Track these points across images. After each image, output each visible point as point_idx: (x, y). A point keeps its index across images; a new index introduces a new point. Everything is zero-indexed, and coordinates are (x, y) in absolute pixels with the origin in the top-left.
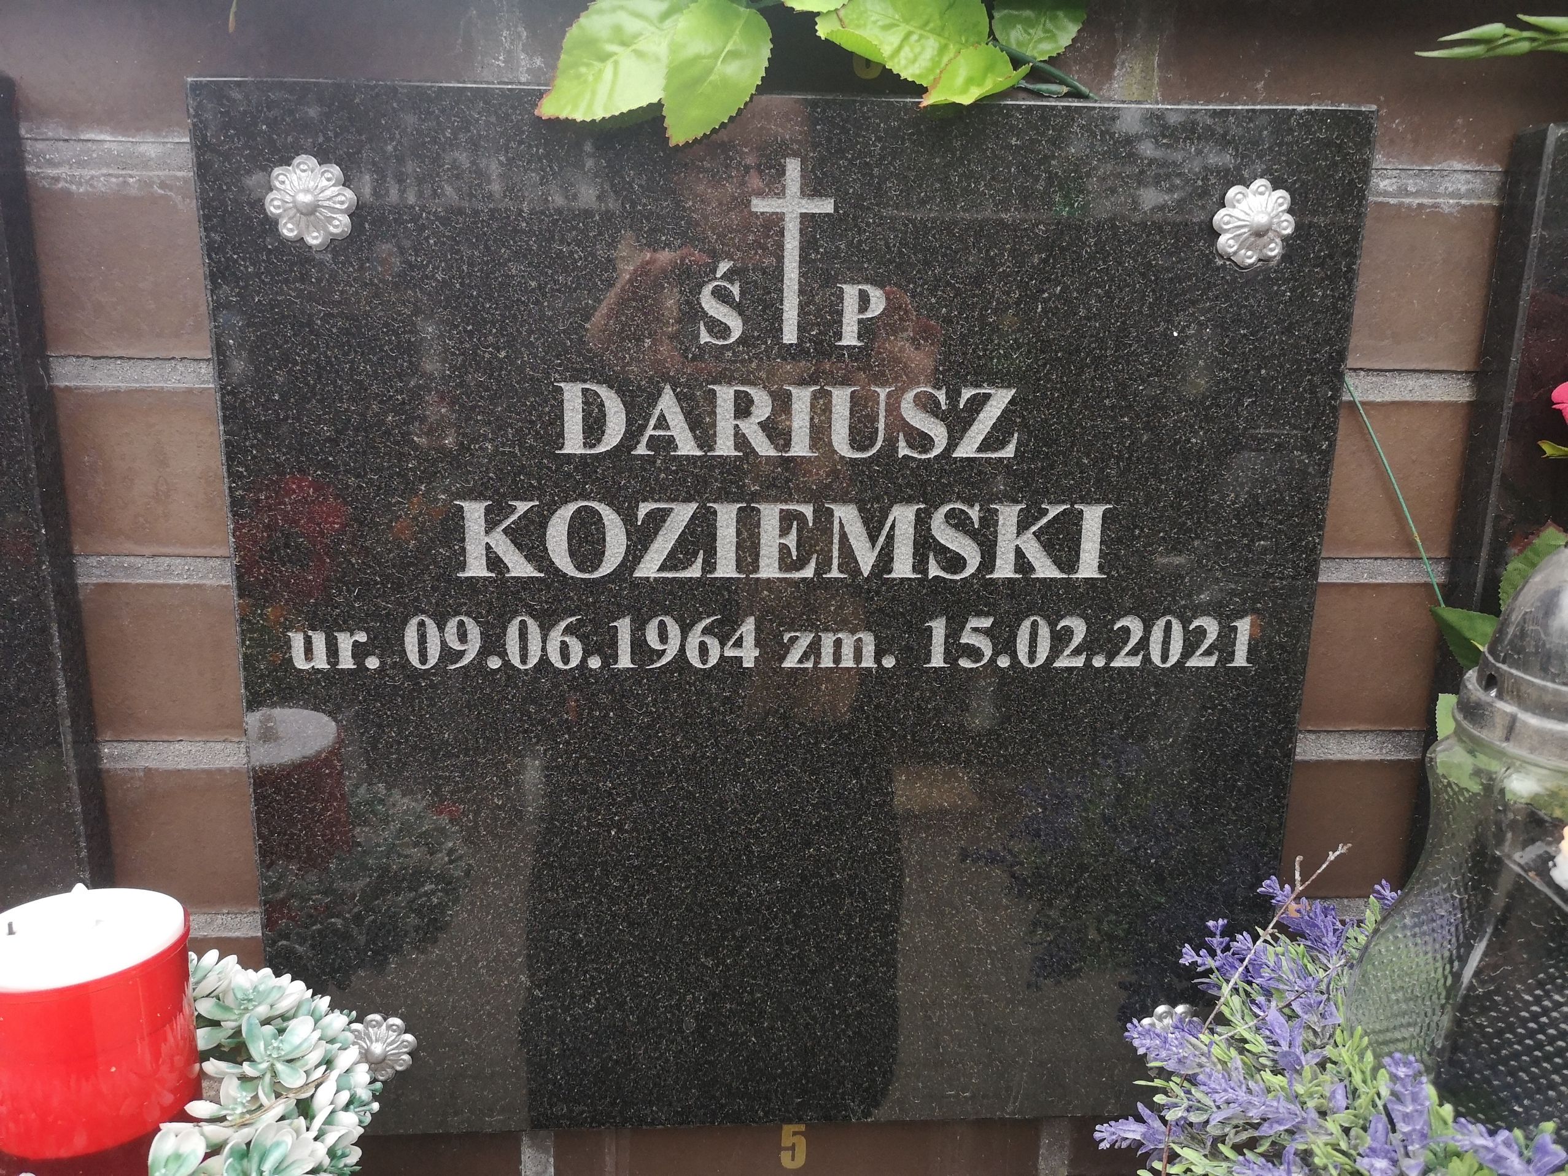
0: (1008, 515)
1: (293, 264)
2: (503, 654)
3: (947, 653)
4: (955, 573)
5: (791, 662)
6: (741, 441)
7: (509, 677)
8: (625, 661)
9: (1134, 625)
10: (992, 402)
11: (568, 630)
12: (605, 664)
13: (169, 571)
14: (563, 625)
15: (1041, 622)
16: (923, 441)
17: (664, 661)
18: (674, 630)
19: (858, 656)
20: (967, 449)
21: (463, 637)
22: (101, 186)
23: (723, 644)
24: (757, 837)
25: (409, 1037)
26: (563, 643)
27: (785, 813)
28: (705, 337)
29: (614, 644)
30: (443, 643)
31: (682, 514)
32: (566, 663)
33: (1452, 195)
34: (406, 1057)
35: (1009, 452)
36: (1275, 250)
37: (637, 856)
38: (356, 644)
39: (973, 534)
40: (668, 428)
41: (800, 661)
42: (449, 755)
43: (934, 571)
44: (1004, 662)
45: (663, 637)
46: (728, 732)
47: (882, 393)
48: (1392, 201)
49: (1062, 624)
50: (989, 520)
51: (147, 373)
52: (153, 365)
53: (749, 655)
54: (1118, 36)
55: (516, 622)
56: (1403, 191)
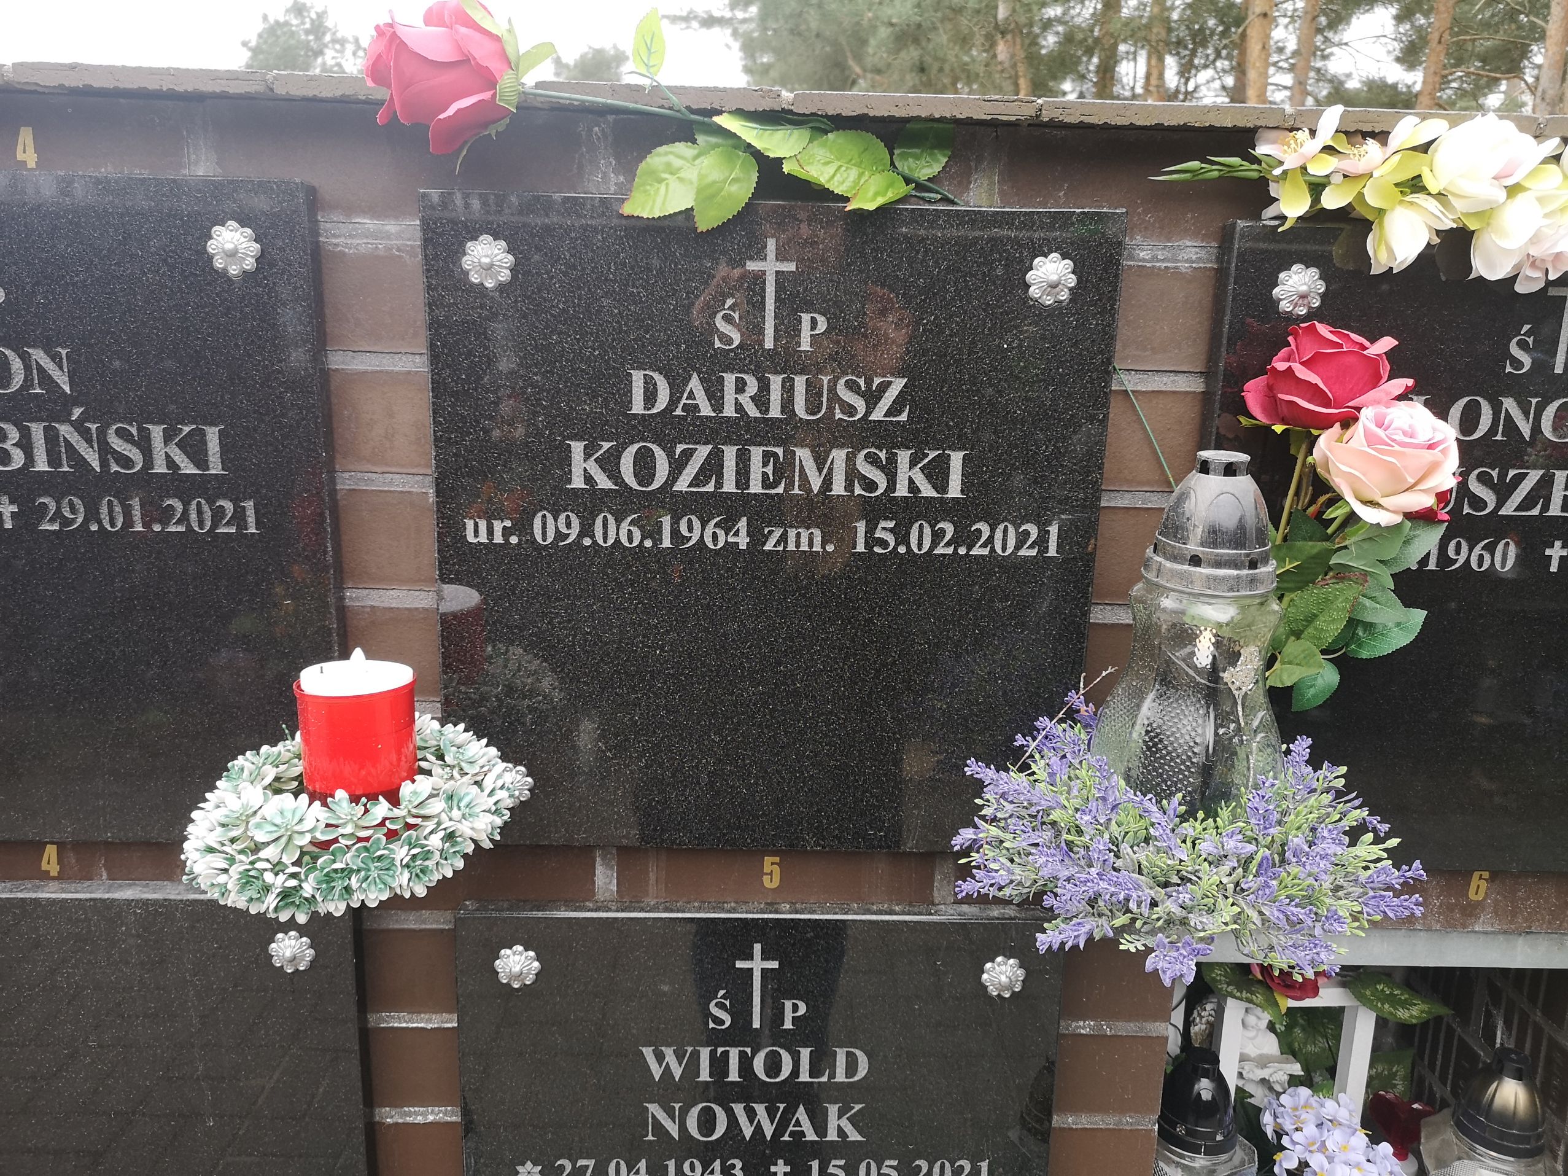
0: (904, 457)
1: (476, 298)
2: (593, 537)
3: (866, 543)
4: (871, 492)
5: (768, 546)
6: (739, 408)
7: (596, 551)
8: (666, 543)
9: (984, 527)
10: (893, 386)
11: (632, 523)
12: (655, 545)
13: (391, 483)
14: (629, 519)
15: (925, 525)
16: (851, 410)
17: (691, 543)
18: (697, 524)
19: (811, 544)
20: (878, 415)
21: (568, 525)
22: (362, 249)
23: (727, 534)
24: (747, 658)
25: (529, 779)
26: (629, 530)
27: (765, 643)
28: (718, 344)
29: (660, 532)
30: (557, 528)
31: (703, 451)
32: (631, 543)
33: (1186, 261)
34: (527, 792)
35: (904, 417)
36: (1064, 296)
37: (673, 668)
38: (505, 528)
39: (882, 468)
40: (695, 399)
41: (775, 546)
42: (558, 599)
43: (858, 491)
44: (902, 549)
45: (690, 529)
46: (730, 590)
47: (825, 380)
48: (1148, 265)
49: (939, 526)
50: (892, 459)
51: (384, 361)
52: (388, 356)
53: (743, 541)
54: (973, 164)
55: (601, 516)
56: (1155, 259)
